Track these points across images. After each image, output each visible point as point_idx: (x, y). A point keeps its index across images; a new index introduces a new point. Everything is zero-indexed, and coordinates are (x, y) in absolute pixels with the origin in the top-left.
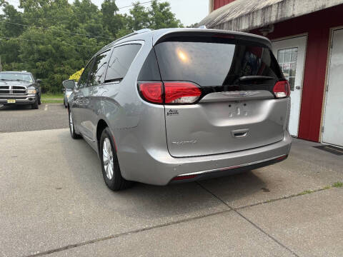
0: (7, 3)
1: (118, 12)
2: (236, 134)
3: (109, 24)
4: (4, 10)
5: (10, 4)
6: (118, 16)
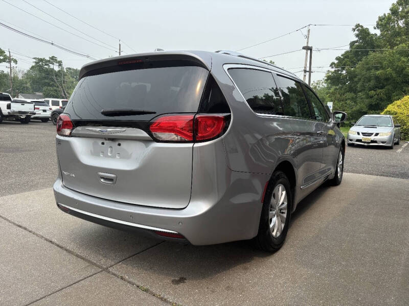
0: (362, 27)
4: (357, 36)
5: (365, 27)
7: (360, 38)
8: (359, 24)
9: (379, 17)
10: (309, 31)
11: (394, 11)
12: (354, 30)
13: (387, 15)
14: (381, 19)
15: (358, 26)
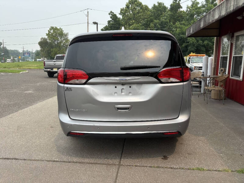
0: (113, 13)
1: (181, 10)
2: (118, 109)
3: (174, 18)
4: (111, 17)
5: (114, 13)
6: (181, 12)
7: (113, 19)
8: (112, 12)
9: (121, 9)
10: (88, 12)
11: (127, 6)
12: (109, 14)
13: (124, 8)
14: (122, 10)
15: (111, 12)
